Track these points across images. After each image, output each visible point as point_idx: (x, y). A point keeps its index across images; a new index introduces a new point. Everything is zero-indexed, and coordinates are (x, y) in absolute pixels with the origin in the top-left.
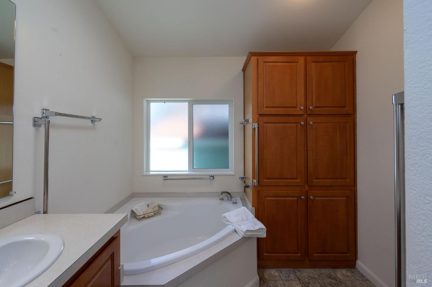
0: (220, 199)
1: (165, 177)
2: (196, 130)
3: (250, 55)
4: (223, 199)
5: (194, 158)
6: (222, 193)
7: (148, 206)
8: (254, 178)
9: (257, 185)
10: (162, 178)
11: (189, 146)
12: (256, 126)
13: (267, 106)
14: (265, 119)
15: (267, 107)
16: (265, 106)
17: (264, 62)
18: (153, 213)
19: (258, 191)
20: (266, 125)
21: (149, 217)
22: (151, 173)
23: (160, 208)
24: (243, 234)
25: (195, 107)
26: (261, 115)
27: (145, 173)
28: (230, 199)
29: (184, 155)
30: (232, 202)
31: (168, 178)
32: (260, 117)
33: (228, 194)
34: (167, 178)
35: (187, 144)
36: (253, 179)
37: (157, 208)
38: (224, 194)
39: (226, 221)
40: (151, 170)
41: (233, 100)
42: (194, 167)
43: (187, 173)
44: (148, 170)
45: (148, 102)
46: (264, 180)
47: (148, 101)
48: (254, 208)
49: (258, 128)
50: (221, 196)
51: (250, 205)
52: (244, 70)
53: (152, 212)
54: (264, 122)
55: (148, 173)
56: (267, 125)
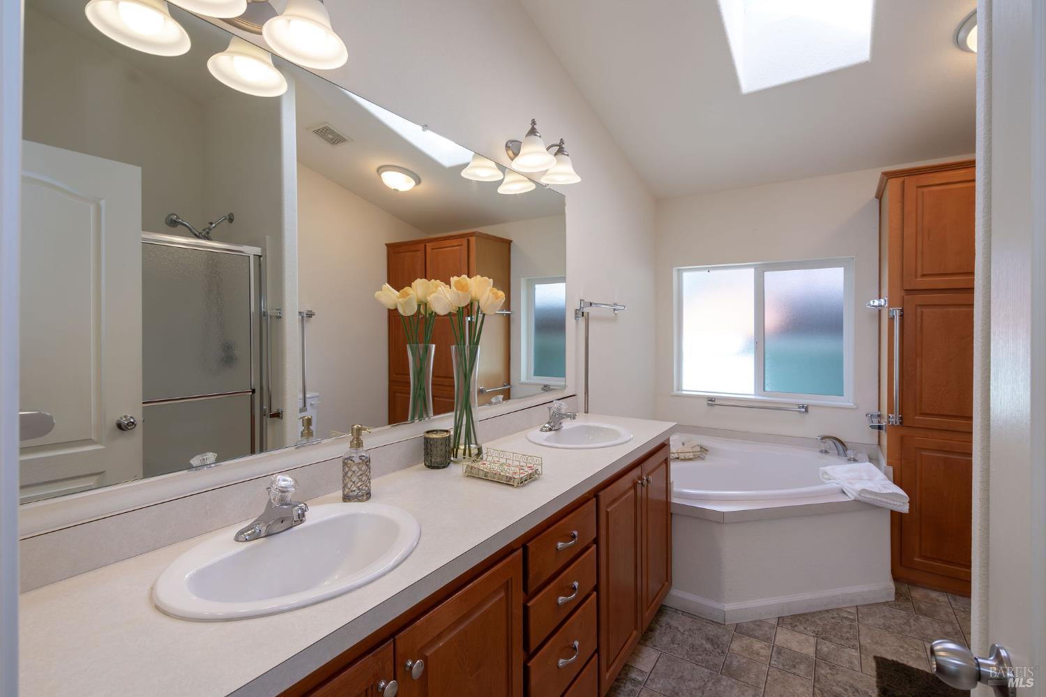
0: (821, 451)
1: (712, 401)
2: (772, 318)
3: (886, 178)
4: (826, 452)
5: (766, 372)
6: (824, 438)
7: (683, 444)
8: (890, 410)
9: (898, 423)
10: (705, 402)
11: (756, 348)
12: (897, 314)
13: (925, 273)
14: (920, 298)
15: (923, 275)
16: (919, 273)
17: (918, 187)
18: (691, 454)
19: (902, 438)
20: (922, 312)
21: (685, 460)
22: (684, 392)
23: (704, 450)
24: (855, 494)
25: (769, 276)
26: (910, 291)
27: (675, 392)
28: (842, 452)
29: (748, 364)
30: (847, 458)
31: (717, 402)
32: (907, 295)
33: (837, 443)
34: (713, 403)
35: (753, 345)
36: (888, 413)
37: (698, 449)
38: (827, 440)
39: (827, 479)
40: (684, 388)
41: (853, 258)
42: (767, 389)
43: (753, 397)
44: (680, 388)
45: (680, 272)
46: (917, 417)
47: (679, 270)
48: (891, 469)
49: (902, 316)
50: (823, 446)
51: (884, 462)
52: (880, 196)
53: (690, 452)
54: (917, 306)
55: (679, 392)
56: (923, 310)
